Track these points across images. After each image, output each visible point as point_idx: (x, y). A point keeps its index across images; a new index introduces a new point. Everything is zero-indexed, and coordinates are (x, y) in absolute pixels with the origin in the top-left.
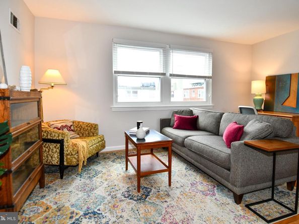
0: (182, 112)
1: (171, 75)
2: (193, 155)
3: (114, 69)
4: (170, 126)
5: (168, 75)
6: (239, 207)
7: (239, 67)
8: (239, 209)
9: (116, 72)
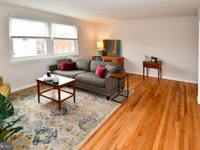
0: (64, 60)
1: (54, 38)
2: (82, 84)
3: (11, 35)
4: (57, 69)
5: (52, 38)
6: (109, 101)
7: (91, 34)
8: (110, 102)
9: (12, 37)
